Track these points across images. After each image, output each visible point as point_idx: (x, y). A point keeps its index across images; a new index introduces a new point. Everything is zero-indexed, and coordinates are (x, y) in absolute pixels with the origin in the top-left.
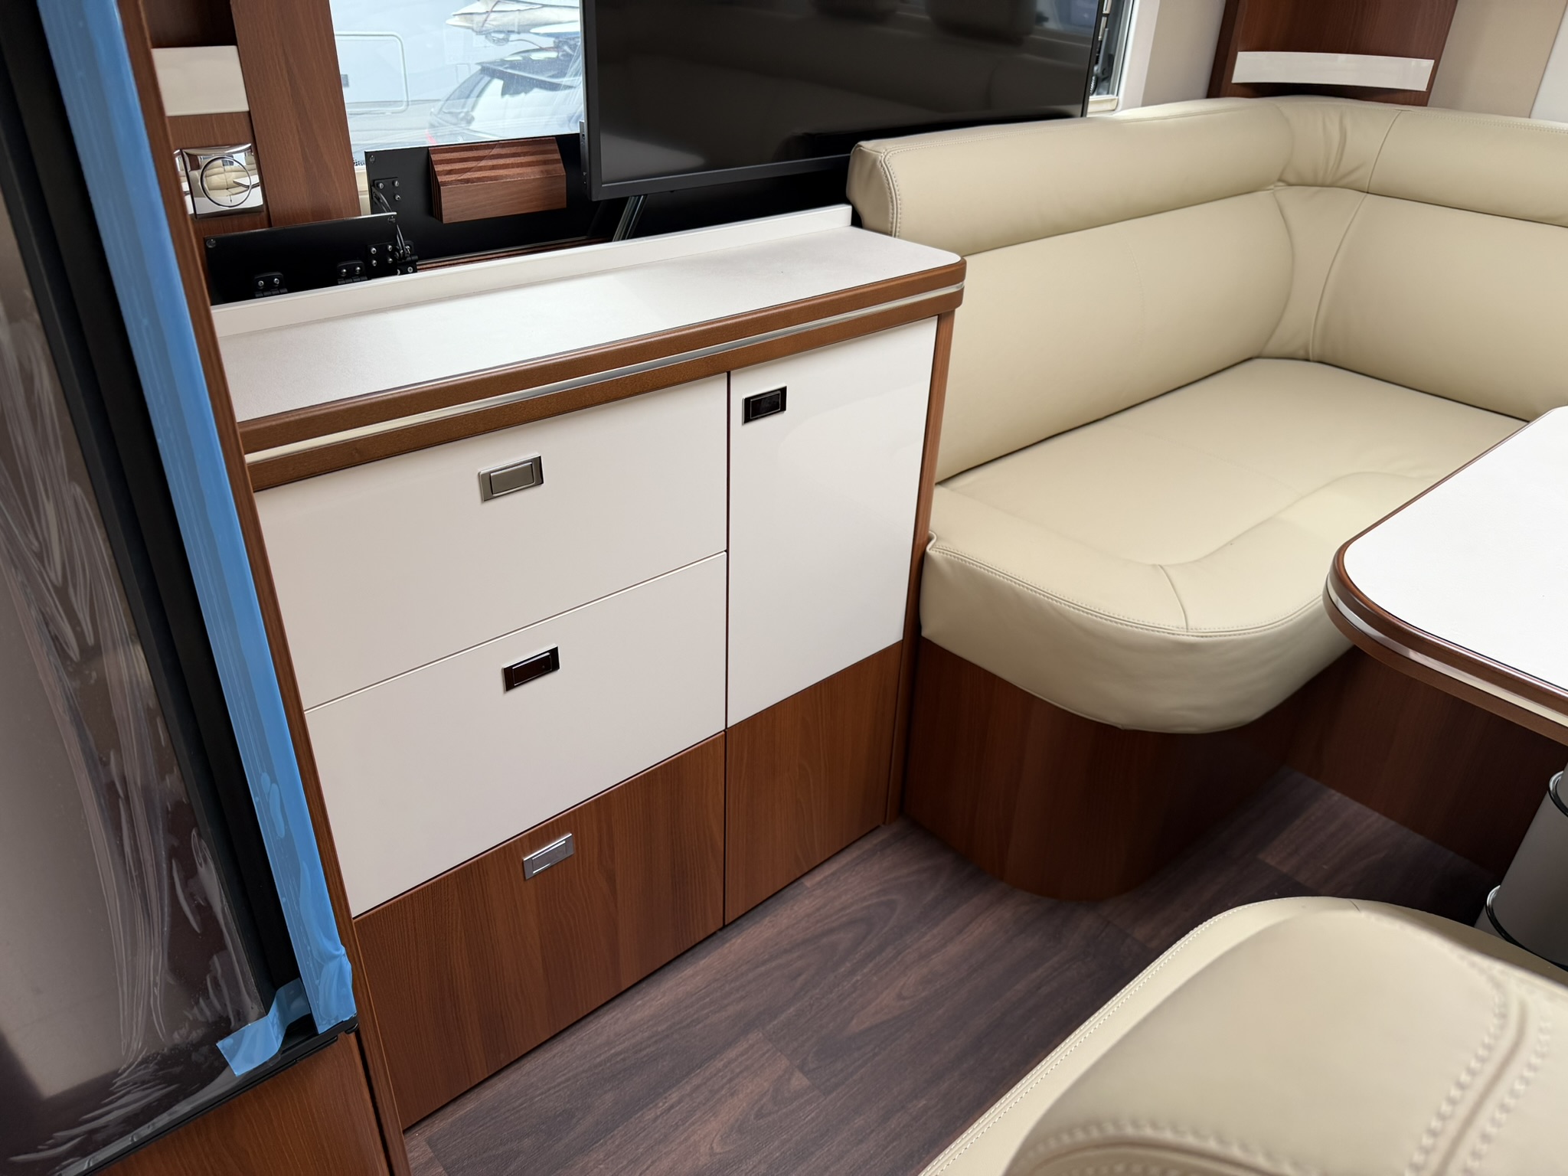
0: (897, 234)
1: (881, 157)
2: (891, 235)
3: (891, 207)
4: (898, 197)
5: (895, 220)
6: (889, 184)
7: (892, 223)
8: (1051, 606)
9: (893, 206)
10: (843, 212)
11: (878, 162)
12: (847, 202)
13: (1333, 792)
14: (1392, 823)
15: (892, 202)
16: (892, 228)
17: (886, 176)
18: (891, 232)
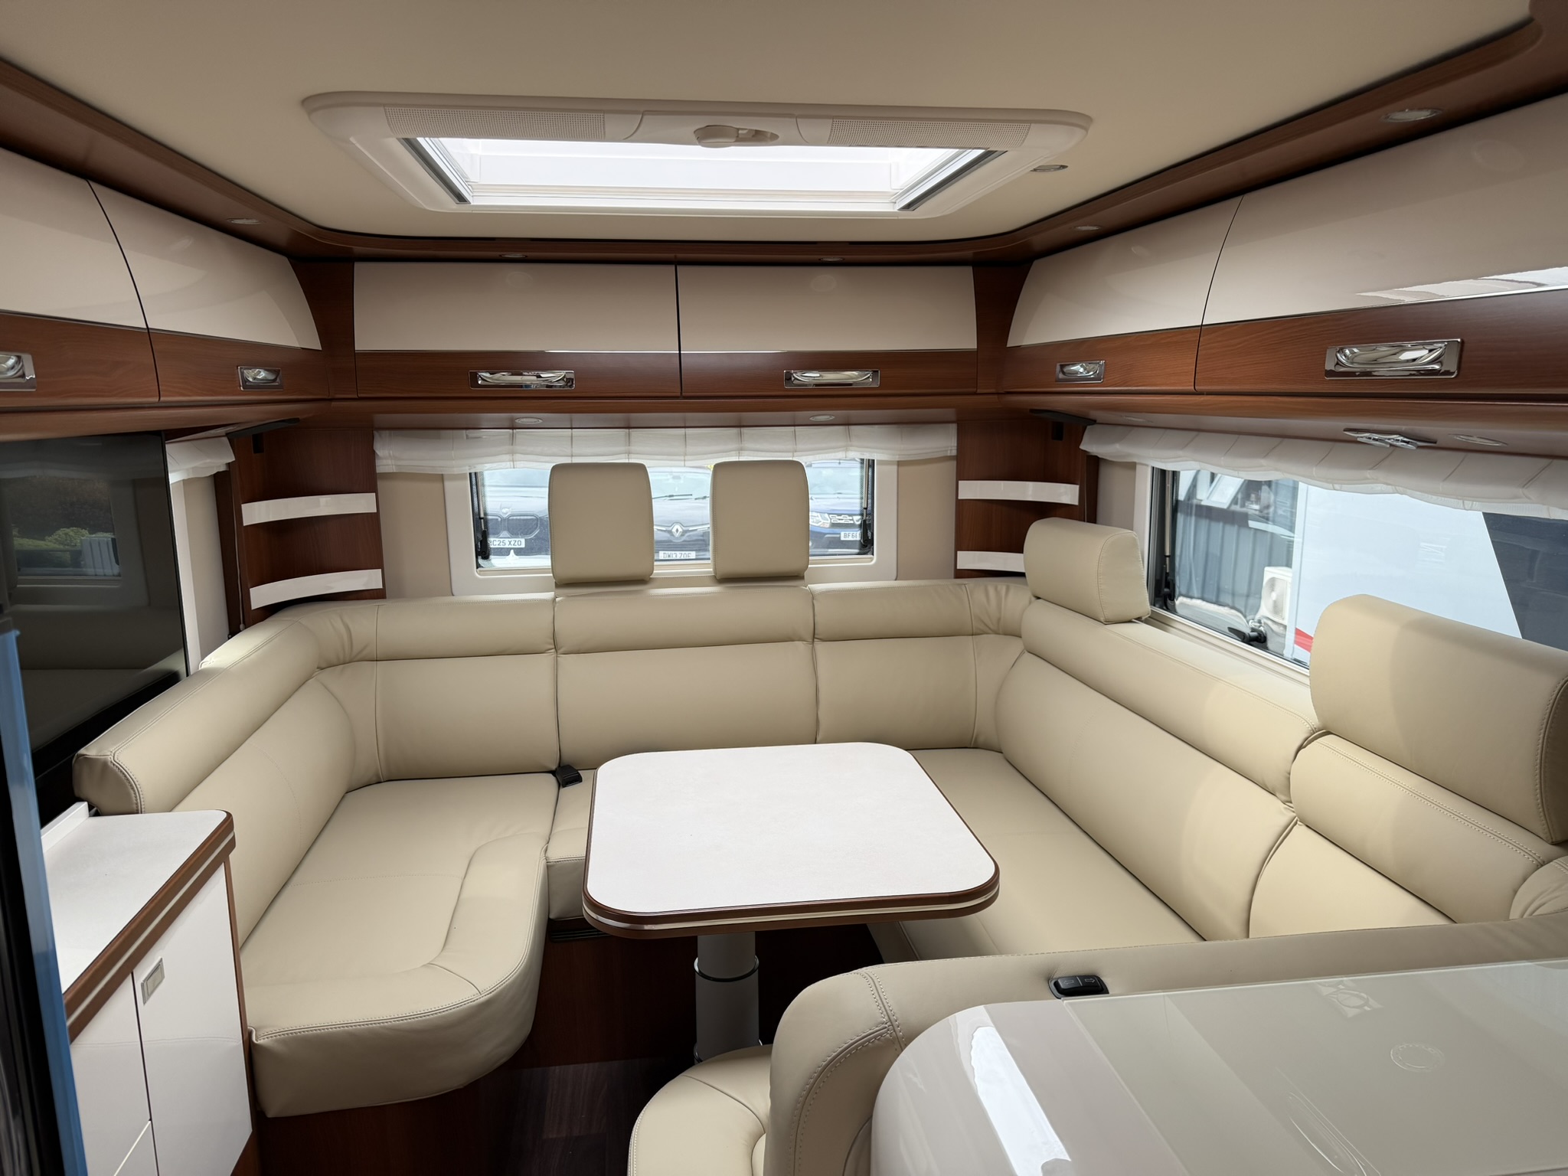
0: (143, 810)
1: (110, 758)
2: (138, 813)
3: (132, 792)
4: (137, 783)
5: (139, 801)
6: (125, 776)
7: (137, 804)
8: (384, 1027)
9: (134, 791)
10: (80, 809)
11: (109, 763)
12: (81, 800)
13: (553, 1068)
14: (597, 1064)
15: (133, 788)
16: (137, 807)
17: (121, 771)
18: (138, 810)
